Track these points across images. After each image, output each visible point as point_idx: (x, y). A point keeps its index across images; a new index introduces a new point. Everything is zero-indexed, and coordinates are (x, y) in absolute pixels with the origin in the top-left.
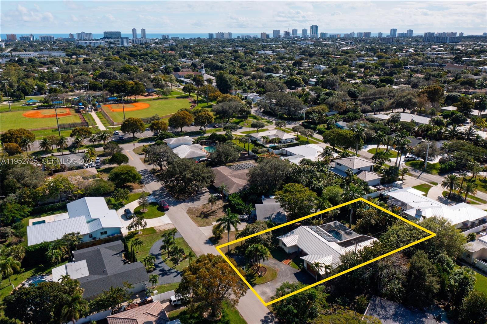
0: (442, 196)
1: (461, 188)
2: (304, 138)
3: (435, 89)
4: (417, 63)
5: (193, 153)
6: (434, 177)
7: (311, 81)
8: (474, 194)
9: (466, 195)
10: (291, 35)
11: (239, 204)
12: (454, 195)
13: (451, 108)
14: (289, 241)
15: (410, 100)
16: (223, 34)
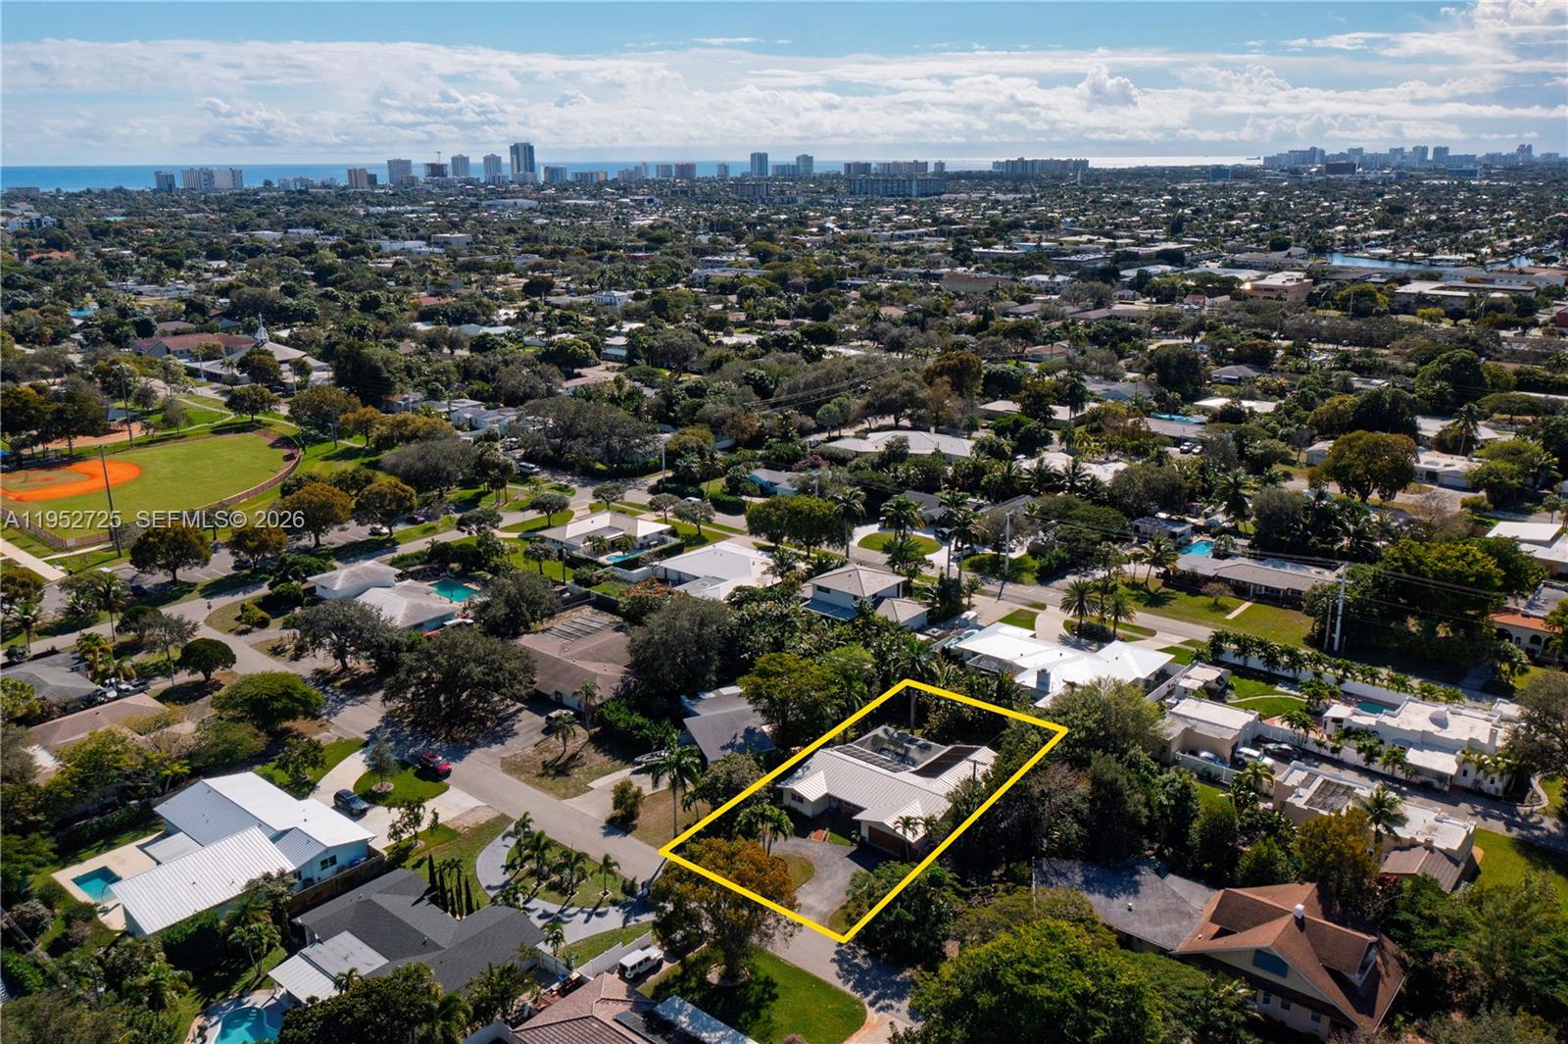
0: (1064, 632)
1: (1103, 610)
2: (688, 527)
3: (961, 361)
4: (865, 270)
5: (419, 608)
6: (1032, 591)
7: (611, 346)
8: (1130, 618)
9: (1116, 623)
10: (450, 176)
11: (639, 727)
12: (1090, 626)
13: (1000, 406)
14: (811, 787)
15: (910, 393)
16: (208, 174)
